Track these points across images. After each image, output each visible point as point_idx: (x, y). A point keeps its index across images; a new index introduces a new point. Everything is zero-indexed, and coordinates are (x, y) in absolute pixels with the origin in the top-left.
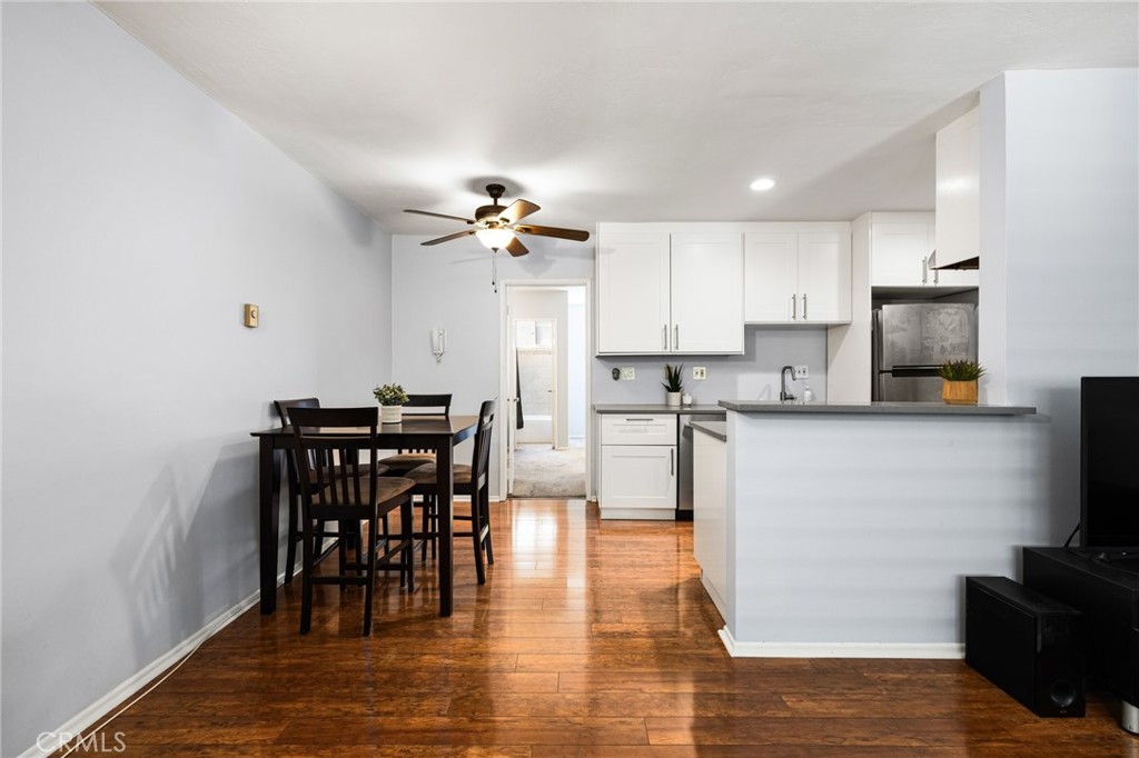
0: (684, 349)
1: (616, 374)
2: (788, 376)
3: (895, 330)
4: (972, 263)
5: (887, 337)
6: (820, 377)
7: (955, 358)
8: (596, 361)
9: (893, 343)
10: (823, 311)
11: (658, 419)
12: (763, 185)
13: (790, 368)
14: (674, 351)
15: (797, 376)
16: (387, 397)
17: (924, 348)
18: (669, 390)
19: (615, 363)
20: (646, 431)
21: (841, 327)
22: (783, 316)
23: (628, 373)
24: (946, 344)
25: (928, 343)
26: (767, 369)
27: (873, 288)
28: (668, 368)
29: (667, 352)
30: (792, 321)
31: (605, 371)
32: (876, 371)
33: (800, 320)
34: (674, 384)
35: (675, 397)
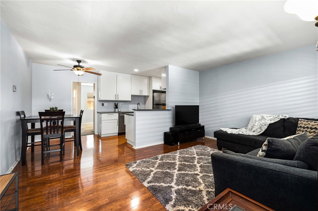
0: (120, 99)
1: (103, 105)
2: (139, 105)
3: (156, 97)
4: (165, 89)
5: (155, 98)
6: (144, 106)
7: (163, 103)
8: (98, 102)
9: (156, 100)
10: (145, 93)
11: (115, 114)
12: (136, 70)
13: (139, 104)
14: (117, 100)
15: (141, 105)
16: (54, 110)
17: (160, 101)
18: (115, 108)
19: (103, 102)
20: (112, 117)
21: (148, 96)
22: (138, 94)
23: (105, 104)
24: (163, 100)
25: (160, 100)
26: (135, 104)
27: (153, 90)
28: (115, 103)
29: (116, 100)
30: (140, 95)
31: (101, 104)
32: (153, 104)
33: (141, 95)
34: (116, 107)
35: (117, 110)
